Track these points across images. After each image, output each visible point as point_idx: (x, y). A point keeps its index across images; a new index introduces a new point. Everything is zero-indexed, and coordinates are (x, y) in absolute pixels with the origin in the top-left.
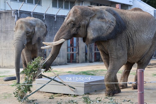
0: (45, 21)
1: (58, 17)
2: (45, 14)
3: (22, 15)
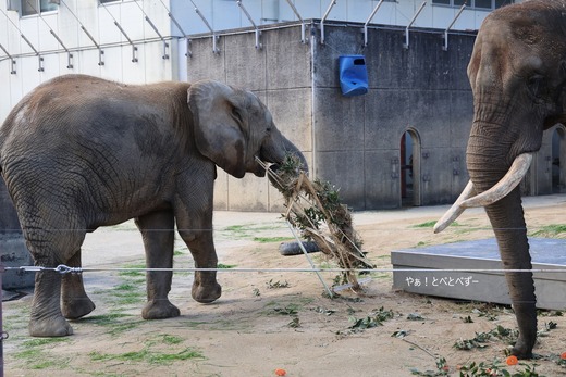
0: (411, 51)
1: (455, 36)
3: (333, 34)
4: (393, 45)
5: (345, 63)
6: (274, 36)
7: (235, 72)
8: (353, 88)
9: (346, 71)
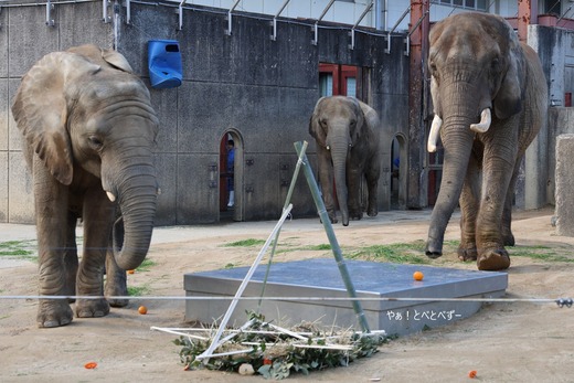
0: (234, 39)
1: (284, 24)
2: (233, 11)
3: (141, 14)
4: (213, 30)
5: (156, 49)
6: (69, 12)
7: (20, 52)
8: (164, 78)
9: (155, 58)
